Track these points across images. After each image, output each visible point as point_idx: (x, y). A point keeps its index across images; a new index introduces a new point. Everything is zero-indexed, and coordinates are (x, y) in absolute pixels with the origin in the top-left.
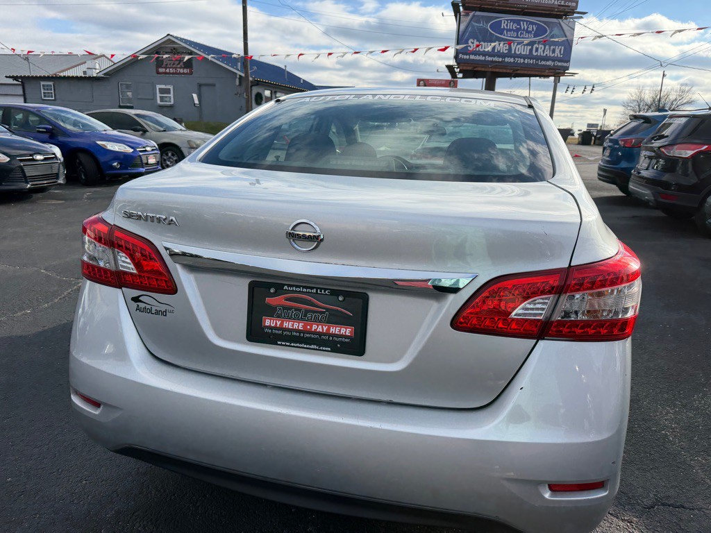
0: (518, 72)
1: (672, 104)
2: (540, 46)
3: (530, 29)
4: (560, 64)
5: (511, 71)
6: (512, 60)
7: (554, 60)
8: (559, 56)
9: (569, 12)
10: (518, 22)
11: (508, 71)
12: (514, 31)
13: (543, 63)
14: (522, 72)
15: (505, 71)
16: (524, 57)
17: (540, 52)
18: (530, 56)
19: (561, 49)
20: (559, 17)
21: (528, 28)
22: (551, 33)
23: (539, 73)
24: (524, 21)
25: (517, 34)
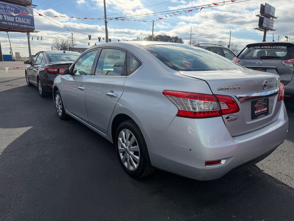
0: (11, 29)
1: (70, 45)
2: (19, 18)
3: (12, 9)
4: (30, 27)
5: (7, 28)
6: (6, 23)
7: (27, 25)
8: (29, 23)
9: (29, 4)
10: (5, 5)
11: (5, 28)
12: (4, 9)
13: (22, 26)
14: (13, 29)
15: (3, 28)
16: (12, 22)
17: (19, 21)
18: (15, 22)
19: (29, 20)
20: (25, 6)
21: (10, 9)
22: (22, 12)
23: (21, 30)
24: (7, 5)
25: (6, 11)
